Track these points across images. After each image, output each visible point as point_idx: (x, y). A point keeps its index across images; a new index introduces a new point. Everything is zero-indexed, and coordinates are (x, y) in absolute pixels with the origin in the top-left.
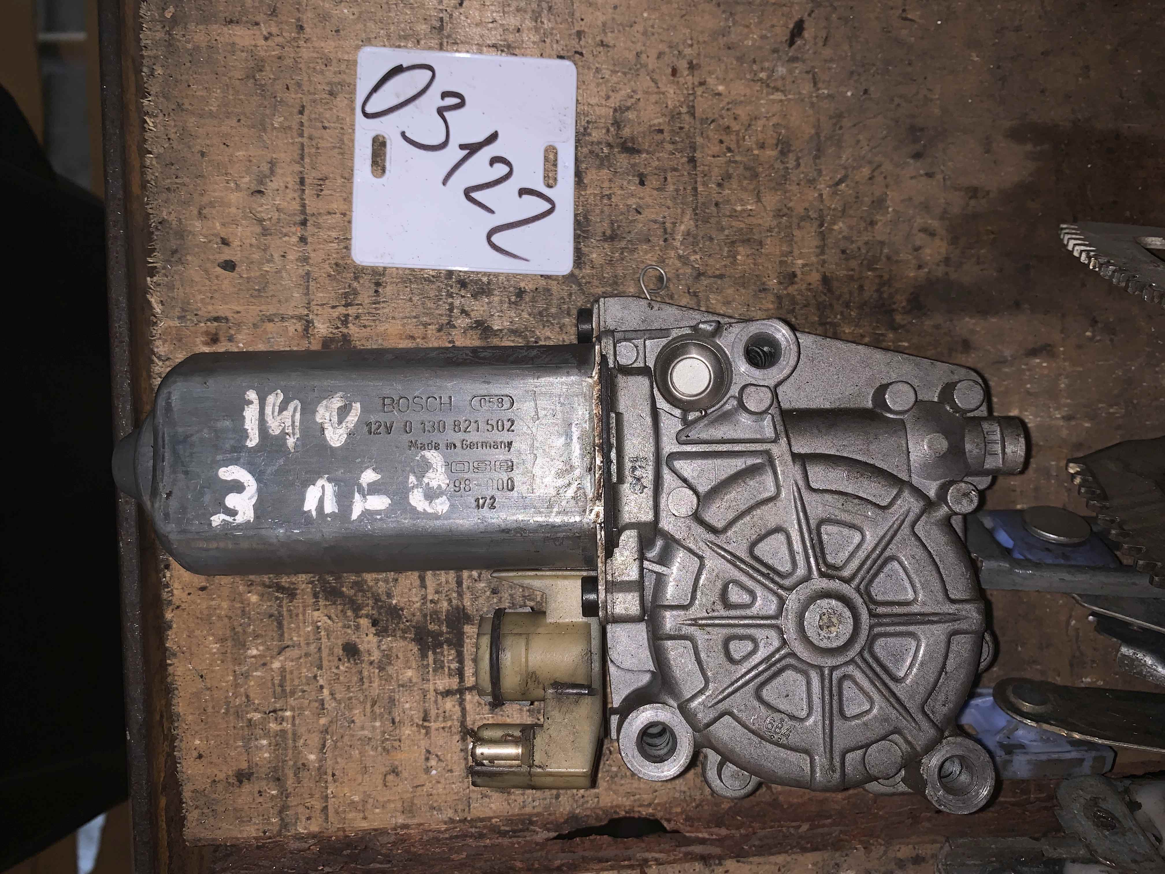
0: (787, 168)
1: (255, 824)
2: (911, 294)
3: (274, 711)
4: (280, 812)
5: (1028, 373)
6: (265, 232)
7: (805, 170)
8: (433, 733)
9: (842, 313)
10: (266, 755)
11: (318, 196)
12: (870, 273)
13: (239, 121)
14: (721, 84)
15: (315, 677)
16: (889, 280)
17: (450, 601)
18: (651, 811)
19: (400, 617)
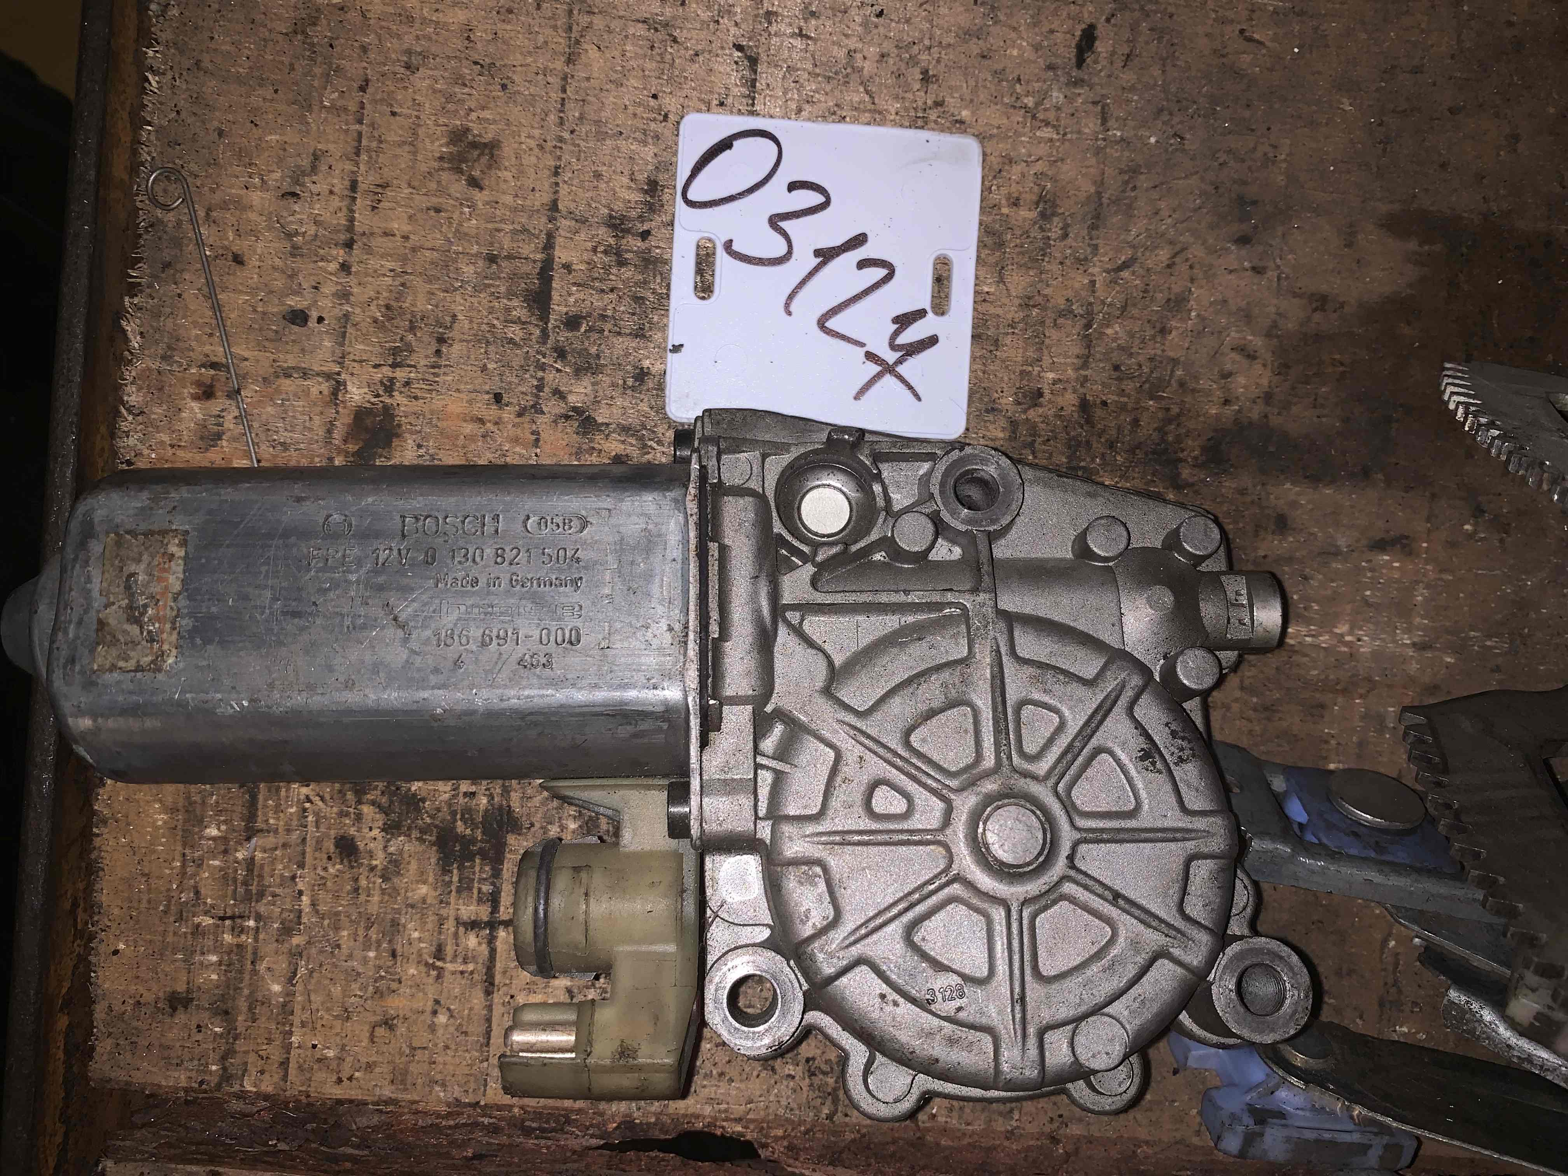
0: (1049, 238)
1: (186, 1069)
2: (1209, 440)
3: (232, 918)
4: (224, 1058)
5: (1369, 575)
6: (295, 251)
7: (1074, 244)
8: (448, 977)
9: (1103, 456)
10: (214, 977)
11: (374, 208)
12: (1151, 403)
13: (276, 91)
14: (966, 108)
15: (293, 878)
16: (1179, 415)
17: (491, 797)
18: (739, 1128)
19: (418, 810)
